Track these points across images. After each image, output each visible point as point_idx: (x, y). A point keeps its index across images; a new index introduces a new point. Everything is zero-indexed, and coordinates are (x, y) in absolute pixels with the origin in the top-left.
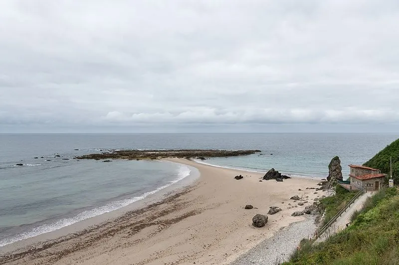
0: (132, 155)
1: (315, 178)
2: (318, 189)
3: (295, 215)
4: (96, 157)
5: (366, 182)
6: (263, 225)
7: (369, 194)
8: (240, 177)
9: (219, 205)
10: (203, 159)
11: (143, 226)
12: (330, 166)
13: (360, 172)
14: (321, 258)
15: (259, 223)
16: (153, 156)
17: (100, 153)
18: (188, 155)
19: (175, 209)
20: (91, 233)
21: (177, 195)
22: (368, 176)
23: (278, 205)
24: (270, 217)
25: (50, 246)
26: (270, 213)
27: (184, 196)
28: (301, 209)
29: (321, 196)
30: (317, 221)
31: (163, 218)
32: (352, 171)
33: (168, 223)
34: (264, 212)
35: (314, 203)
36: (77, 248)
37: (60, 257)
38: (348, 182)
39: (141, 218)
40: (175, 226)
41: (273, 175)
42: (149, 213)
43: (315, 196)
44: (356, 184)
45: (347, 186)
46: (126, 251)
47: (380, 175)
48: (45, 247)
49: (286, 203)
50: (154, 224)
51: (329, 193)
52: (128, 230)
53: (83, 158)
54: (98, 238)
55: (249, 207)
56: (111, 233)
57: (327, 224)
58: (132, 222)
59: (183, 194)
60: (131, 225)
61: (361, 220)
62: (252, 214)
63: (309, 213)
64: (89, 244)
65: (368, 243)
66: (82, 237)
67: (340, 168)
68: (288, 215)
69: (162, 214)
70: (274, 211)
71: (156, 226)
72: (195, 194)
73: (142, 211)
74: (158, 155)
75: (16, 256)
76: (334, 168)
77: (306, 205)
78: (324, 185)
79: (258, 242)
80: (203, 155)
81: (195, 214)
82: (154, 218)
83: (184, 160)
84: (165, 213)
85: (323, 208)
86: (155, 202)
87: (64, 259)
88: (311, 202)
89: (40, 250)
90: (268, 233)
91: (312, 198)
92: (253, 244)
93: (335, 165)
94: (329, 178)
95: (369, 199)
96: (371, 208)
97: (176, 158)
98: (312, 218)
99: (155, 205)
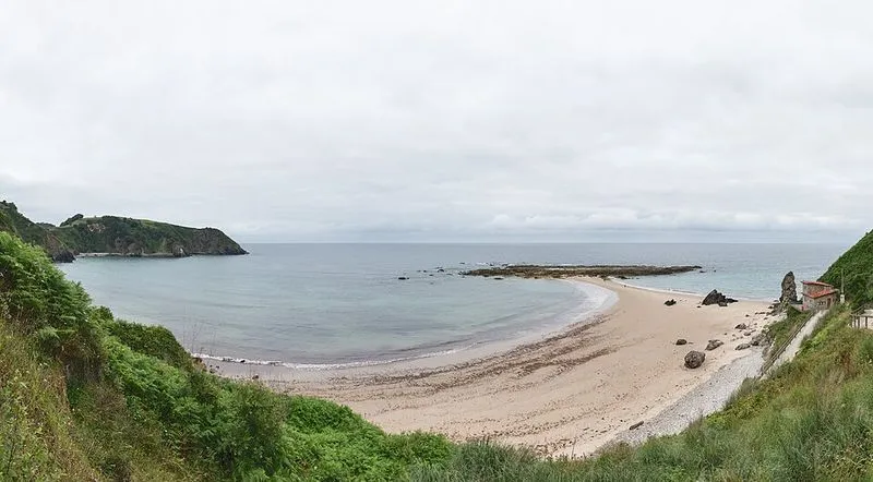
0: (528, 271)
1: (765, 300)
2: (768, 314)
3: (740, 348)
4: (484, 273)
5: (818, 300)
6: (698, 366)
7: (820, 315)
8: (673, 303)
9: (642, 340)
10: (623, 278)
11: (537, 366)
12: (783, 284)
13: (813, 288)
14: (758, 400)
15: (694, 362)
16: (557, 273)
17: (490, 268)
18: (603, 273)
19: (582, 345)
20: (473, 368)
21: (586, 327)
22: (821, 293)
23: (720, 337)
24: (708, 353)
25: (428, 375)
26: (709, 348)
27: (596, 328)
28: (747, 340)
29: (772, 322)
30: (764, 354)
31: (565, 357)
32: (805, 288)
33: (571, 363)
34: (701, 347)
35: (763, 331)
36: (456, 383)
37: (437, 391)
38: (801, 302)
39: (536, 355)
40: (579, 368)
41: (716, 298)
42: (546, 350)
43: (765, 323)
44: (809, 304)
45: (799, 307)
46: (514, 395)
47: (832, 291)
48: (422, 376)
49: (730, 335)
50: (552, 364)
51: (781, 317)
52: (519, 369)
53: (471, 273)
54: (481, 375)
55: (681, 343)
56: (497, 371)
57: (774, 355)
58: (524, 360)
59: (593, 325)
60: (523, 363)
61: (808, 346)
62: (685, 350)
63: (756, 344)
64: (469, 380)
65: (808, 372)
66: (463, 371)
67: (794, 286)
68: (730, 349)
69: (564, 352)
70: (714, 346)
71: (554, 367)
72: (609, 325)
73: (538, 346)
74: (563, 273)
75: (393, 378)
76: (787, 286)
77: (754, 334)
78: (775, 309)
79: (691, 388)
80: (623, 273)
81: (607, 353)
82: (553, 356)
83: (598, 279)
84: (568, 350)
85: (773, 337)
86: (556, 335)
87: (441, 393)
88: (759, 330)
89: (417, 377)
90: (703, 375)
91: (761, 324)
92: (684, 391)
93: (788, 283)
94: (781, 299)
95: (820, 319)
96: (820, 330)
97: (587, 277)
98: (760, 350)
99: (556, 339)
